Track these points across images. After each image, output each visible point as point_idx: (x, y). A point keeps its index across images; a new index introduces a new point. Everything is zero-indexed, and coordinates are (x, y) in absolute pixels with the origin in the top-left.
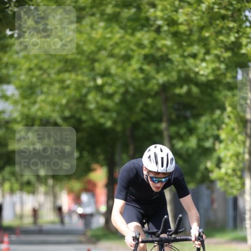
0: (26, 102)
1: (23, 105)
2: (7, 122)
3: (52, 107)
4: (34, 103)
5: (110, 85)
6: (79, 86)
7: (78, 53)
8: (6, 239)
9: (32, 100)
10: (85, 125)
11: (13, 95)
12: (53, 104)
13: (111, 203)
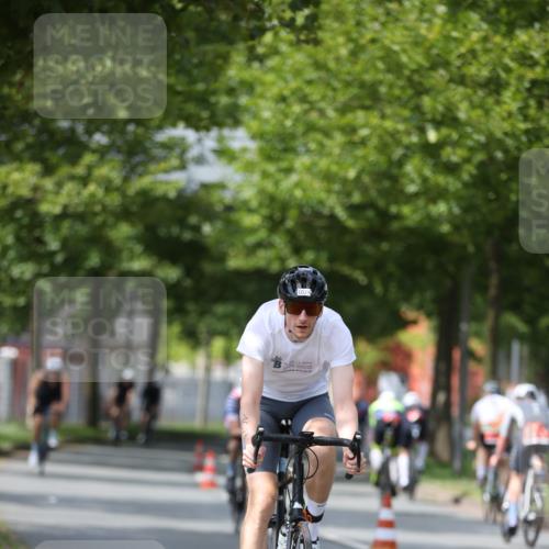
0: (271, 168)
1: (265, 175)
2: (229, 209)
3: (325, 184)
4: (289, 171)
5: (455, 144)
6: (387, 142)
7: (389, 71)
9: (284, 165)
10: (395, 226)
11: (244, 150)
12: (328, 177)
13: (441, 397)
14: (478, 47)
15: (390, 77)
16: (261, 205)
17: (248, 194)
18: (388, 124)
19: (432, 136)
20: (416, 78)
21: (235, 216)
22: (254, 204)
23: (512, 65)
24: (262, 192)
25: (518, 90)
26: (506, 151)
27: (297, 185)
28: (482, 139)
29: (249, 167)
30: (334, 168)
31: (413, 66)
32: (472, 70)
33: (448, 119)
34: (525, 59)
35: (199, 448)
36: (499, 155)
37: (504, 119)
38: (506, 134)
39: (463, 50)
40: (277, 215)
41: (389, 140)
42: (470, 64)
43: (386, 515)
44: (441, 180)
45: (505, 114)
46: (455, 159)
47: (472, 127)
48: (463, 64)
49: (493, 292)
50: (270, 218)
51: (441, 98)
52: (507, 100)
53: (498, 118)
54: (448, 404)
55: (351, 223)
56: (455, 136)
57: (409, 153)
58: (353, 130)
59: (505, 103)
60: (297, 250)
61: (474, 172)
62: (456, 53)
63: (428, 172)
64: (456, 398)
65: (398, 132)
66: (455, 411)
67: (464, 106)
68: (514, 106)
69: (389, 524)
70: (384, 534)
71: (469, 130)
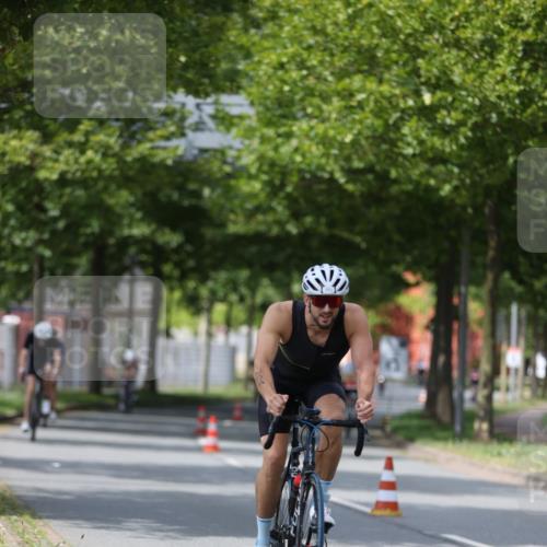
0: (270, 132)
1: (264, 140)
4: (289, 136)
5: (450, 107)
8: (212, 427)
9: (284, 130)
13: (442, 359)
14: (471, 10)
15: (385, 42)
16: (259, 170)
17: (247, 160)
18: (385, 88)
19: (427, 98)
21: (234, 183)
22: (253, 170)
23: (504, 27)
24: (261, 158)
25: (511, 54)
26: (501, 114)
27: (296, 150)
28: (477, 102)
29: (248, 134)
31: (408, 31)
32: (467, 33)
33: (442, 83)
34: (517, 21)
35: (202, 413)
36: (494, 117)
37: (497, 83)
38: (499, 97)
39: (456, 13)
40: (277, 181)
41: (385, 103)
42: (464, 27)
43: (387, 476)
44: (437, 141)
45: (499, 78)
46: (448, 121)
47: (466, 89)
48: (457, 28)
49: (491, 253)
50: (270, 183)
51: (436, 62)
52: (501, 63)
53: (492, 81)
54: (448, 365)
55: (350, 187)
56: (450, 99)
57: (405, 116)
58: (351, 95)
59: (499, 65)
60: (296, 216)
61: (470, 134)
62: (450, 16)
63: (423, 135)
64: (455, 360)
65: (394, 96)
66: (455, 374)
67: (458, 70)
68: (508, 70)
69: (391, 486)
70: (385, 496)
71: (464, 93)
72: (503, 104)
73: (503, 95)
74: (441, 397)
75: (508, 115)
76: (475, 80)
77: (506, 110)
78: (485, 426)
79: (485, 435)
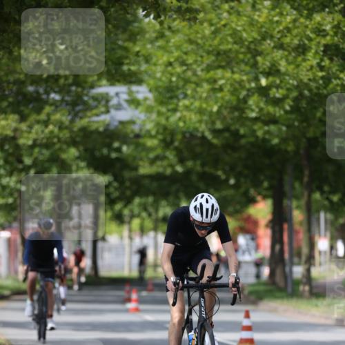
0: (163, 109)
1: (159, 113)
2: (138, 136)
3: (199, 116)
4: (175, 110)
5: (278, 87)
7: (235, 43)
8: (134, 296)
9: (171, 107)
10: (243, 141)
11: (146, 99)
12: (201, 111)
13: (277, 247)
14: (290, 26)
15: (236, 47)
16: (157, 132)
17: (149, 126)
18: (237, 76)
19: (264, 82)
20: (252, 46)
21: (141, 141)
22: (153, 133)
23: (312, 36)
24: (158, 124)
25: (317, 52)
26: (310, 90)
27: (180, 119)
28: (295, 83)
29: (149, 110)
30: (204, 106)
31: (250, 40)
32: (287, 40)
33: (273, 71)
34: (320, 32)
35: (127, 288)
36: (306, 92)
37: (308, 71)
38: (310, 80)
39: (281, 28)
40: (168, 139)
41: (237, 86)
42: (286, 36)
43: (246, 322)
44: (271, 109)
45: (309, 68)
46: (278, 95)
47: (288, 75)
48: (282, 37)
49: (306, 179)
50: (164, 141)
51: (269, 58)
52: (310, 58)
53: (304, 69)
54: (282, 251)
55: (215, 141)
56: (278, 82)
57: (250, 94)
58: (215, 81)
59: (309, 60)
60: (182, 161)
61: (291, 103)
62: (277, 30)
63: (262, 105)
64: (286, 248)
65: (243, 81)
66: (287, 256)
67: (283, 63)
68: (314, 62)
69: (249, 328)
70: (246, 335)
71: (287, 78)
72: (311, 84)
73: (312, 78)
74: (278, 272)
75: (315, 91)
76: (294, 69)
77: (313, 88)
78: (307, 288)
79: (307, 294)
